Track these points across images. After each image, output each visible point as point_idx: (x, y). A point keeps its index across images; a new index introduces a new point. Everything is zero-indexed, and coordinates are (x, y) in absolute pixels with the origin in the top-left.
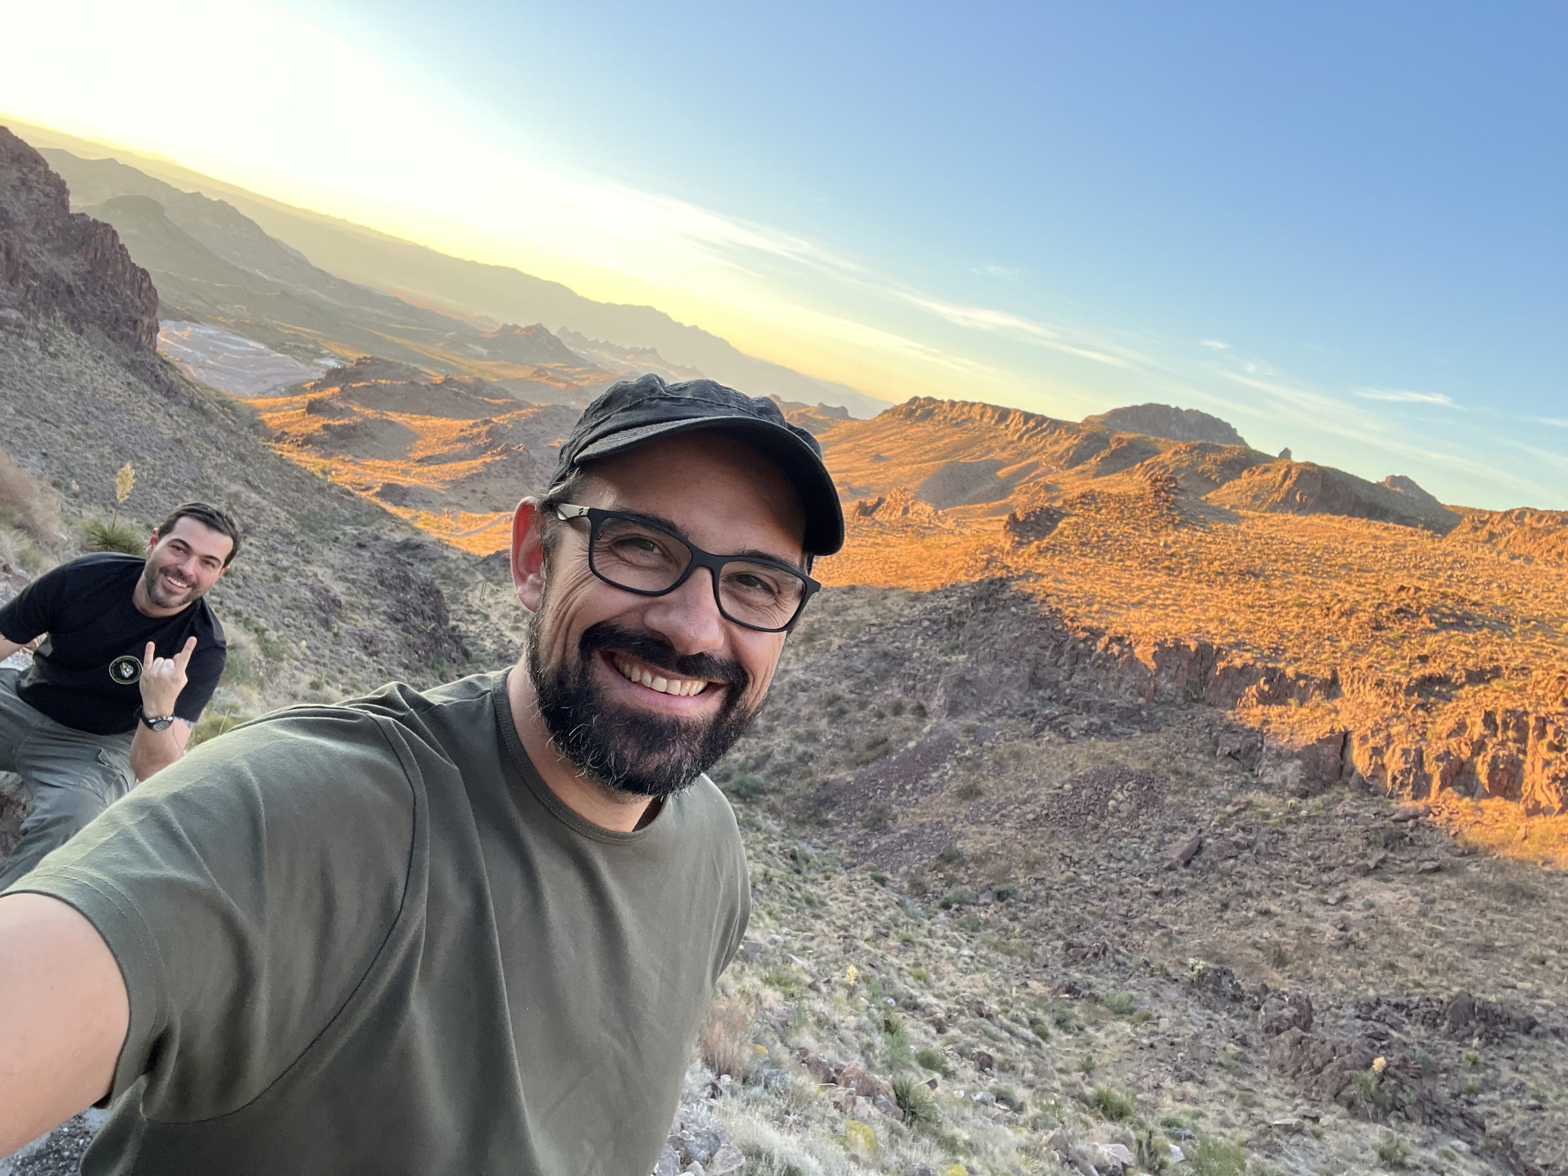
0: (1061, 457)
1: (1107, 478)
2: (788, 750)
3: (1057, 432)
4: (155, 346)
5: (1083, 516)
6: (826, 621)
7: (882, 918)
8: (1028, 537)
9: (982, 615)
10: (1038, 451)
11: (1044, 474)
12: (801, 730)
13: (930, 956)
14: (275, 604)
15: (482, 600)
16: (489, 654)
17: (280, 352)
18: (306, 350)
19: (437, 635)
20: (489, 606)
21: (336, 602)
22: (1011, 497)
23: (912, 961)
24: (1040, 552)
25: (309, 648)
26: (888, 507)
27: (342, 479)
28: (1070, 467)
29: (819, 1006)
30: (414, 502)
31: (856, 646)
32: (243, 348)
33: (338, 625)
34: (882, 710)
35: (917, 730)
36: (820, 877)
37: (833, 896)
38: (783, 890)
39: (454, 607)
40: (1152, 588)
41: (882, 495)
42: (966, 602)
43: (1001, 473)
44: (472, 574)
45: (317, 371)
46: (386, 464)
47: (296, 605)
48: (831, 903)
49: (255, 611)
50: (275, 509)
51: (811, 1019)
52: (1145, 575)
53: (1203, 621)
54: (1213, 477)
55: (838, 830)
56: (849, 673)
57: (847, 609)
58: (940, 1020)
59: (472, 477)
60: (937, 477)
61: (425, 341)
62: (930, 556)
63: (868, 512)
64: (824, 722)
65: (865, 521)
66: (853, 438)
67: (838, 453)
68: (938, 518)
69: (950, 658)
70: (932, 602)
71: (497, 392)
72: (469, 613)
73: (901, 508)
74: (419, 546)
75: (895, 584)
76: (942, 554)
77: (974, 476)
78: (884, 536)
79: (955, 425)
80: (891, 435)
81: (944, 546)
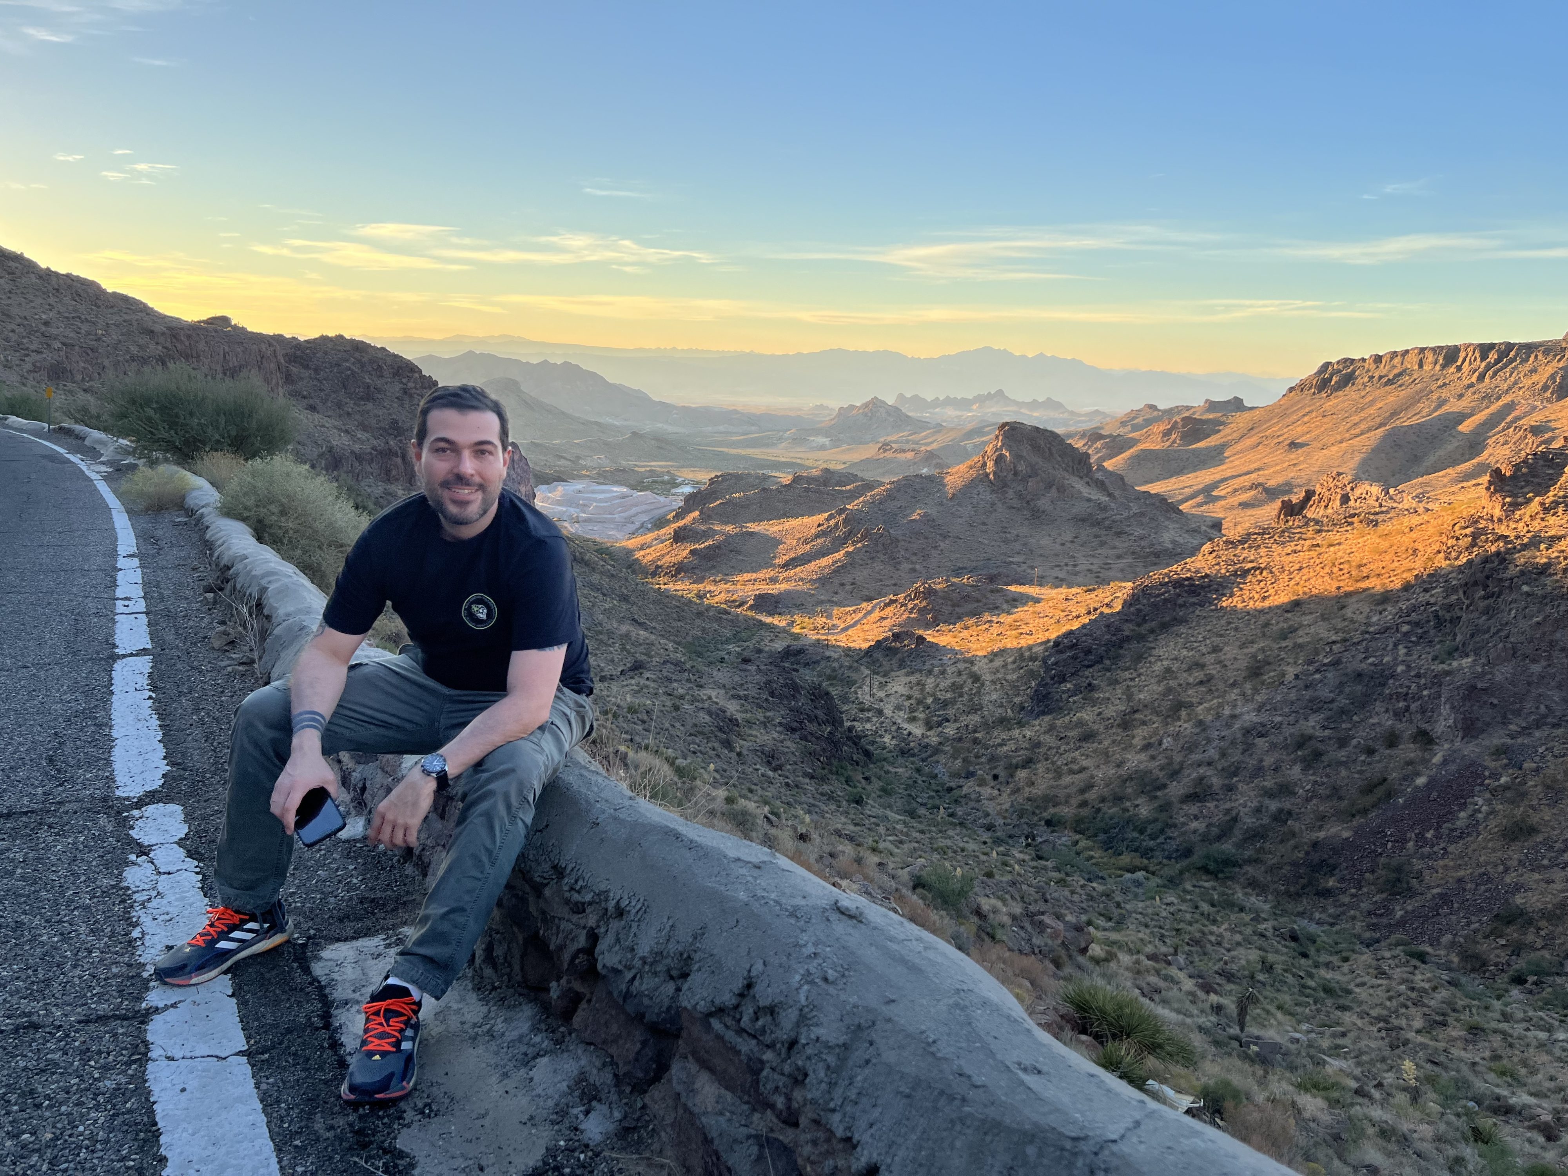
0: (1545, 388)
2: (1258, 810)
3: (1532, 357)
6: (1271, 650)
7: (1432, 1003)
8: (1525, 494)
9: (1482, 604)
10: (1510, 388)
11: (1527, 414)
12: (1268, 784)
13: (1511, 1046)
14: (679, 733)
15: (872, 695)
16: (891, 751)
17: (641, 491)
18: (663, 482)
19: (835, 739)
20: (881, 701)
21: (733, 722)
22: (1486, 453)
23: (1487, 1054)
24: (1546, 510)
25: (716, 771)
26: (1320, 500)
27: (717, 599)
28: (1562, 397)
29: (1377, 1113)
30: (787, 607)
31: (1318, 671)
32: (608, 495)
33: (739, 744)
34: (1370, 743)
35: (1425, 762)
36: (1335, 959)
37: (1358, 980)
38: (1290, 978)
39: (845, 708)
41: (1309, 488)
42: (1454, 589)
43: (1465, 427)
44: (857, 670)
45: (675, 501)
46: (754, 576)
47: (698, 731)
48: (1357, 990)
50: (663, 641)
51: (1371, 1131)
55: (1345, 899)
56: (1315, 706)
57: (1296, 630)
58: (1547, 1125)
59: (838, 570)
60: (1376, 450)
61: (767, 445)
62: (1391, 546)
63: (1296, 510)
64: (1297, 769)
65: (1297, 521)
66: (1256, 430)
67: (1241, 452)
68: (1391, 498)
69: (1450, 664)
70: (1408, 600)
71: (846, 478)
72: (862, 710)
73: (1339, 496)
74: (800, 651)
75: (1352, 589)
76: (1406, 540)
77: (1427, 439)
78: (1324, 534)
79: (1386, 384)
80: (1304, 416)
81: (1407, 530)
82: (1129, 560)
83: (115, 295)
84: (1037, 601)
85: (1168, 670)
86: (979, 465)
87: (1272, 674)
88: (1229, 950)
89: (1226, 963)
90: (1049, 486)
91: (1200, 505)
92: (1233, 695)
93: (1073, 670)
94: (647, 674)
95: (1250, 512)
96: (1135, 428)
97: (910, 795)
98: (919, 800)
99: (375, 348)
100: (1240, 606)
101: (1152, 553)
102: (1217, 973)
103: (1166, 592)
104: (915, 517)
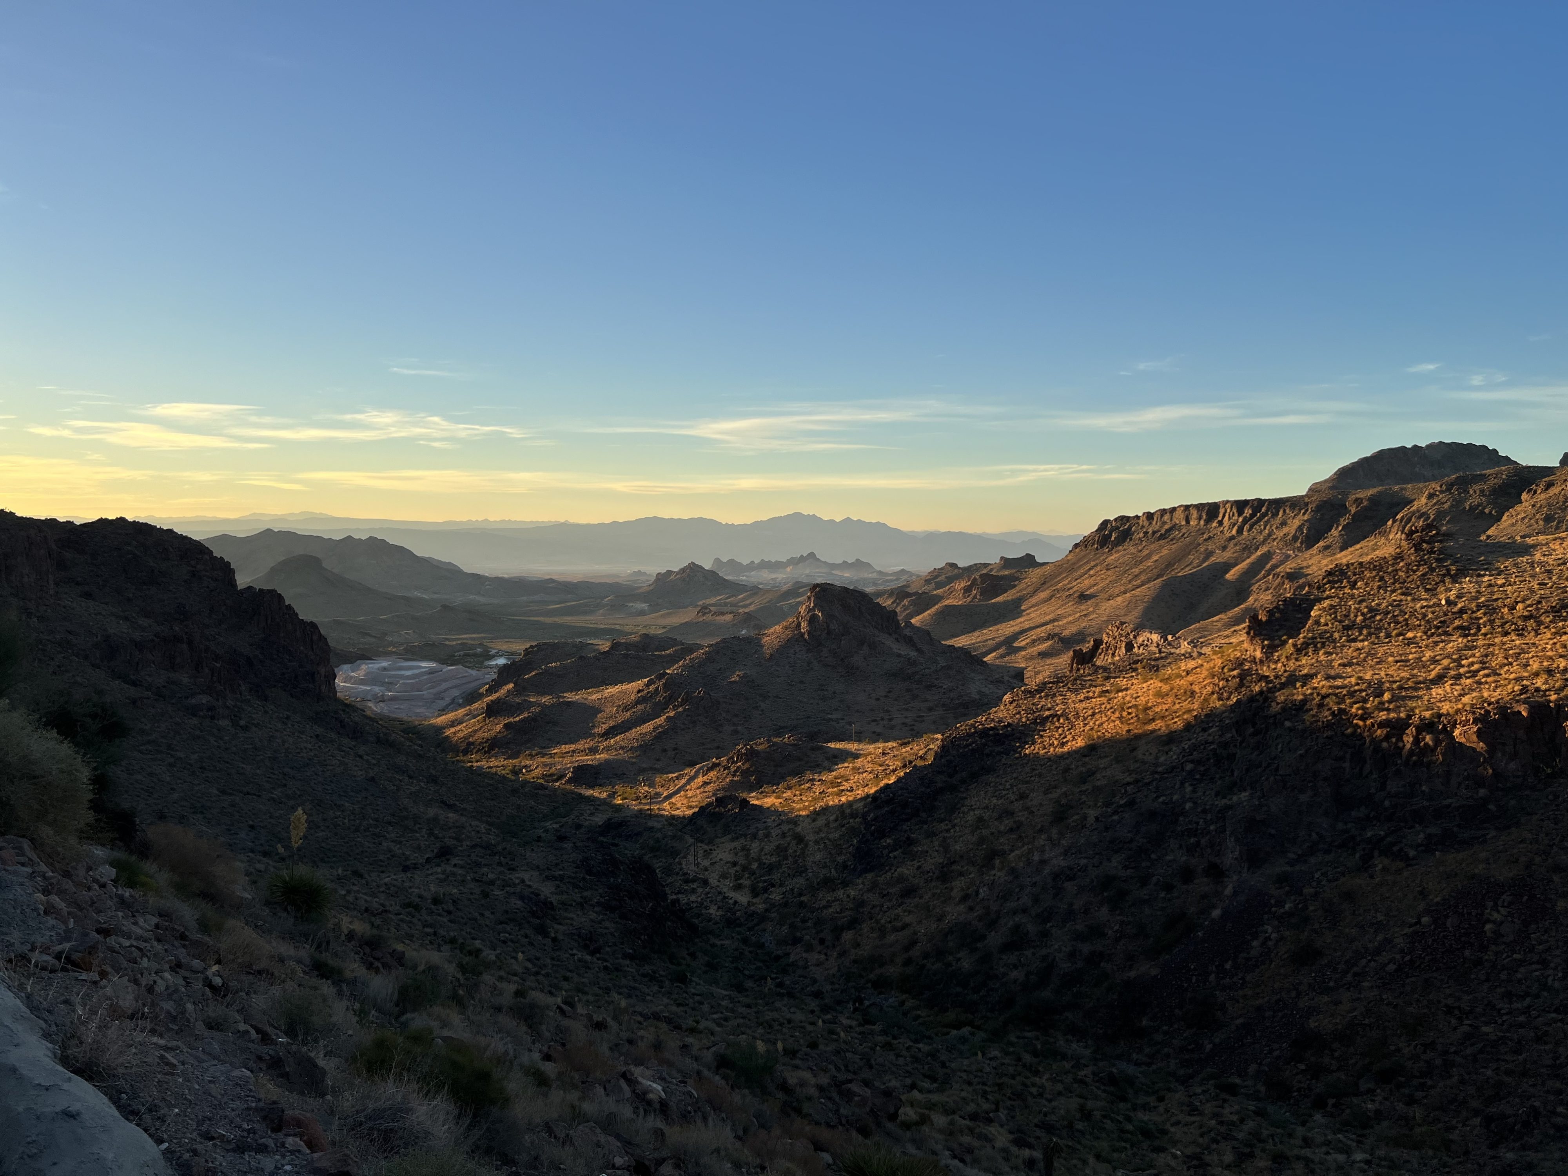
0: (1295, 538)
1: (1358, 546)
2: (1072, 955)
3: (1281, 512)
4: (335, 692)
5: (1337, 596)
6: (1072, 794)
7: (1241, 1135)
8: (1280, 637)
9: (1253, 740)
10: (1265, 540)
11: (1282, 562)
12: (1080, 927)
14: (488, 923)
15: (697, 865)
16: (716, 923)
17: (452, 665)
18: (475, 655)
19: (658, 914)
20: (706, 870)
21: (548, 905)
22: (1250, 600)
24: (1299, 650)
25: (529, 960)
26: (1108, 648)
27: (533, 774)
28: (1310, 546)
30: (608, 778)
31: (1115, 812)
33: (554, 929)
34: (1169, 880)
35: (1218, 894)
36: (1152, 1100)
37: (1173, 1120)
38: (1108, 1124)
39: (669, 880)
40: (1448, 656)
41: (1097, 637)
42: (1228, 728)
43: (1231, 575)
44: (681, 839)
45: (488, 673)
46: (573, 747)
47: (509, 918)
48: (1173, 1130)
49: (470, 933)
50: (474, 823)
52: (1436, 643)
53: (1527, 678)
54: (1487, 511)
55: (1159, 1037)
56: (1116, 846)
57: (1094, 773)
59: (660, 736)
60: (1157, 599)
61: (586, 613)
62: (1172, 689)
64: (1105, 910)
65: (1085, 670)
66: (1049, 584)
67: (1036, 604)
68: (1169, 644)
69: (1231, 799)
70: (1189, 740)
71: (664, 642)
72: (687, 881)
73: (1123, 645)
74: (622, 824)
75: (1140, 731)
76: (1184, 683)
77: (1199, 587)
78: (1112, 681)
79: (1159, 539)
80: (1090, 569)
81: (1184, 674)
82: (940, 712)
84: (856, 756)
85: (980, 819)
86: (794, 625)
87: (1075, 817)
88: (1050, 1101)
89: (1045, 1115)
90: (861, 643)
91: (1002, 656)
92: (1041, 841)
93: (892, 825)
94: (455, 861)
95: (1048, 661)
96: (939, 586)
97: (736, 968)
98: (747, 972)
100: (1042, 752)
101: (960, 704)
102: (1036, 1126)
103: (973, 743)
104: (735, 678)
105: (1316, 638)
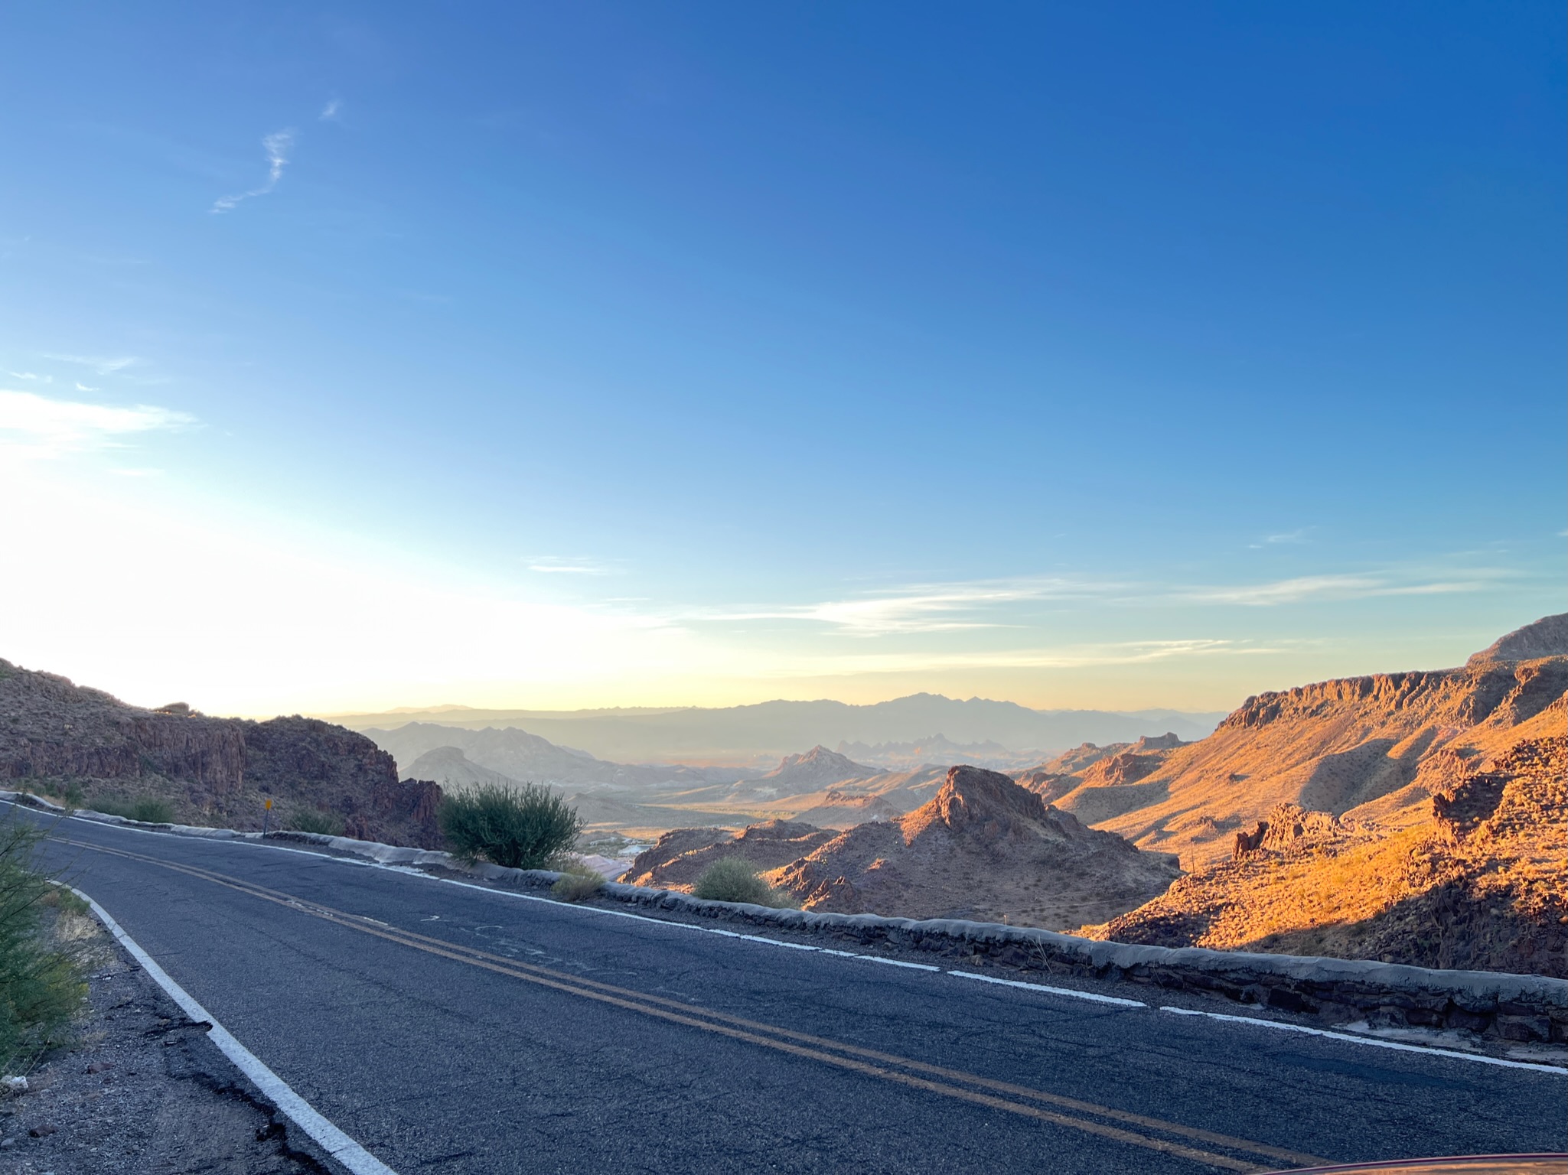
0: (1461, 713)
1: (1534, 720)
3: (1442, 685)
5: (1530, 774)
8: (1471, 819)
9: (1457, 930)
10: (1428, 715)
11: (1450, 738)
17: (589, 854)
18: (609, 844)
22: (1421, 777)
24: (1495, 833)
26: (1275, 832)
28: (1479, 721)
41: (1260, 820)
42: (1427, 917)
43: (1394, 753)
45: (624, 862)
60: (1315, 779)
61: (714, 799)
62: (1355, 876)
63: (1253, 844)
65: (1255, 855)
66: (1196, 765)
67: (1185, 786)
68: (1342, 827)
70: (1384, 930)
71: (799, 829)
73: (1292, 828)
75: (1325, 921)
76: (1368, 868)
77: (1360, 766)
78: (1287, 866)
79: (1311, 716)
80: (1239, 748)
81: (1366, 859)
82: (1093, 902)
83: (83, 690)
86: (933, 810)
90: (1006, 828)
91: (1153, 842)
95: (1203, 846)
96: (1077, 767)
99: (332, 727)
100: (1219, 944)
101: (1116, 893)
103: (1143, 934)
104: (875, 866)
105: (1512, 819)
